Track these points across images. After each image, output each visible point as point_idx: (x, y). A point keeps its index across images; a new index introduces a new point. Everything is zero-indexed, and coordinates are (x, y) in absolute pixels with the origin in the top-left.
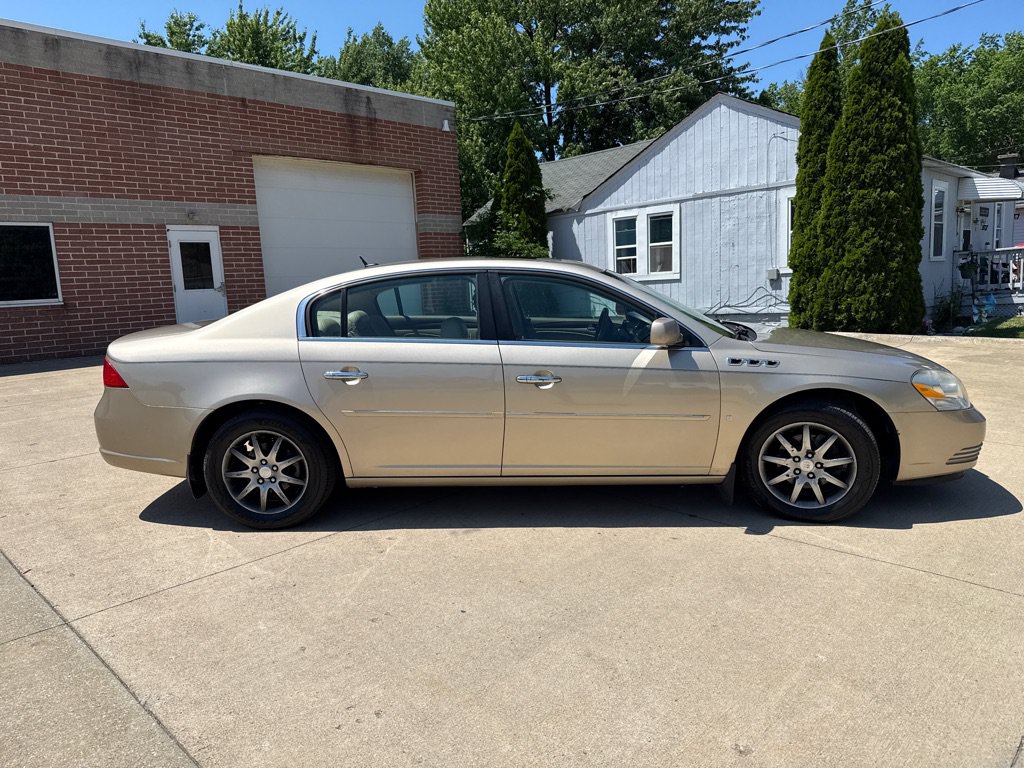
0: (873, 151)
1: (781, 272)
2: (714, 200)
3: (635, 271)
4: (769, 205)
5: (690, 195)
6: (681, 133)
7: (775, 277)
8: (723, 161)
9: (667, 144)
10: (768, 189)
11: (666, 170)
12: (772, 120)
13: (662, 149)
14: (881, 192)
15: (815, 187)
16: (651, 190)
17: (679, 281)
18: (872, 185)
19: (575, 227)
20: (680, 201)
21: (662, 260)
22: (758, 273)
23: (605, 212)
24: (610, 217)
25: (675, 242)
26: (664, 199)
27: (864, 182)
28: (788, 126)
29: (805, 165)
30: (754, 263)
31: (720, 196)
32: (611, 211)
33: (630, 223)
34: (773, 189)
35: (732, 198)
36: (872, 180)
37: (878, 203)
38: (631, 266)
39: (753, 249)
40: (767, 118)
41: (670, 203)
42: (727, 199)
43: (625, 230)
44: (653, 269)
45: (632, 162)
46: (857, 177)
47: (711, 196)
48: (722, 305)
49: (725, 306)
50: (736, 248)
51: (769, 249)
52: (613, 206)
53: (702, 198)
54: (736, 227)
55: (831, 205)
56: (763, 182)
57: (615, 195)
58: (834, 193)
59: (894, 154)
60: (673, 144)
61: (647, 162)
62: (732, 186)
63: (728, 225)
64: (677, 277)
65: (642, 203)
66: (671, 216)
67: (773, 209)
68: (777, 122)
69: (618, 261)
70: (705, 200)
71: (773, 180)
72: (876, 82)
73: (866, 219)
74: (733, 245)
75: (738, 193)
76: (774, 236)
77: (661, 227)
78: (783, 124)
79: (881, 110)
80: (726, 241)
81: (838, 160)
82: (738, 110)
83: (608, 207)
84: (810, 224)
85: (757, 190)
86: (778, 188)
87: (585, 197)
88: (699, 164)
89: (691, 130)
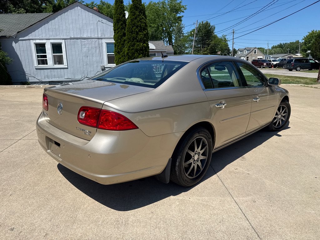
0: (140, 31)
1: (105, 66)
2: (78, 40)
3: (47, 64)
4: (99, 44)
5: (69, 37)
6: (62, 14)
7: (104, 68)
8: (80, 27)
9: (57, 17)
10: (98, 39)
11: (57, 27)
12: (98, 15)
13: (54, 18)
14: (143, 44)
15: (122, 40)
16: (51, 33)
17: (67, 68)
18: (140, 41)
19: (14, 44)
20: (65, 39)
21: (59, 60)
22: (97, 66)
23: (29, 40)
24: (32, 42)
25: (64, 54)
26: (57, 37)
27: (138, 40)
28: (103, 18)
29: (118, 33)
30: (95, 63)
31: (81, 39)
32: (32, 39)
33: (43, 45)
34: (100, 39)
35: (85, 40)
36: (140, 40)
37: (142, 47)
38: (45, 62)
39: (94, 59)
40: (96, 15)
41: (60, 39)
42: (83, 40)
43: (41, 48)
44: (55, 64)
45: (41, 21)
46: (136, 39)
47: (77, 39)
48: (85, 77)
49: (86, 77)
50: (88, 58)
51: (100, 59)
52: (33, 38)
53: (74, 39)
54: (88, 50)
55: (129, 46)
56: (96, 36)
57: (33, 33)
58: (130, 43)
59: (145, 33)
60: (59, 17)
61: (48, 22)
62: (85, 36)
63: (85, 50)
64: (66, 67)
65: (47, 38)
66: (61, 44)
67: (100, 45)
68: (100, 17)
69: (38, 60)
70: (75, 40)
71: (100, 36)
72: (138, 10)
73: (140, 52)
74: (87, 57)
75: (88, 39)
76: (101, 54)
77: (57, 48)
78: (102, 17)
79: (140, 19)
80: (85, 55)
81: (130, 33)
82: (85, 10)
83: (31, 38)
84: (122, 52)
85: (94, 39)
86: (102, 39)
87: (18, 32)
88: (71, 26)
89: (66, 13)
